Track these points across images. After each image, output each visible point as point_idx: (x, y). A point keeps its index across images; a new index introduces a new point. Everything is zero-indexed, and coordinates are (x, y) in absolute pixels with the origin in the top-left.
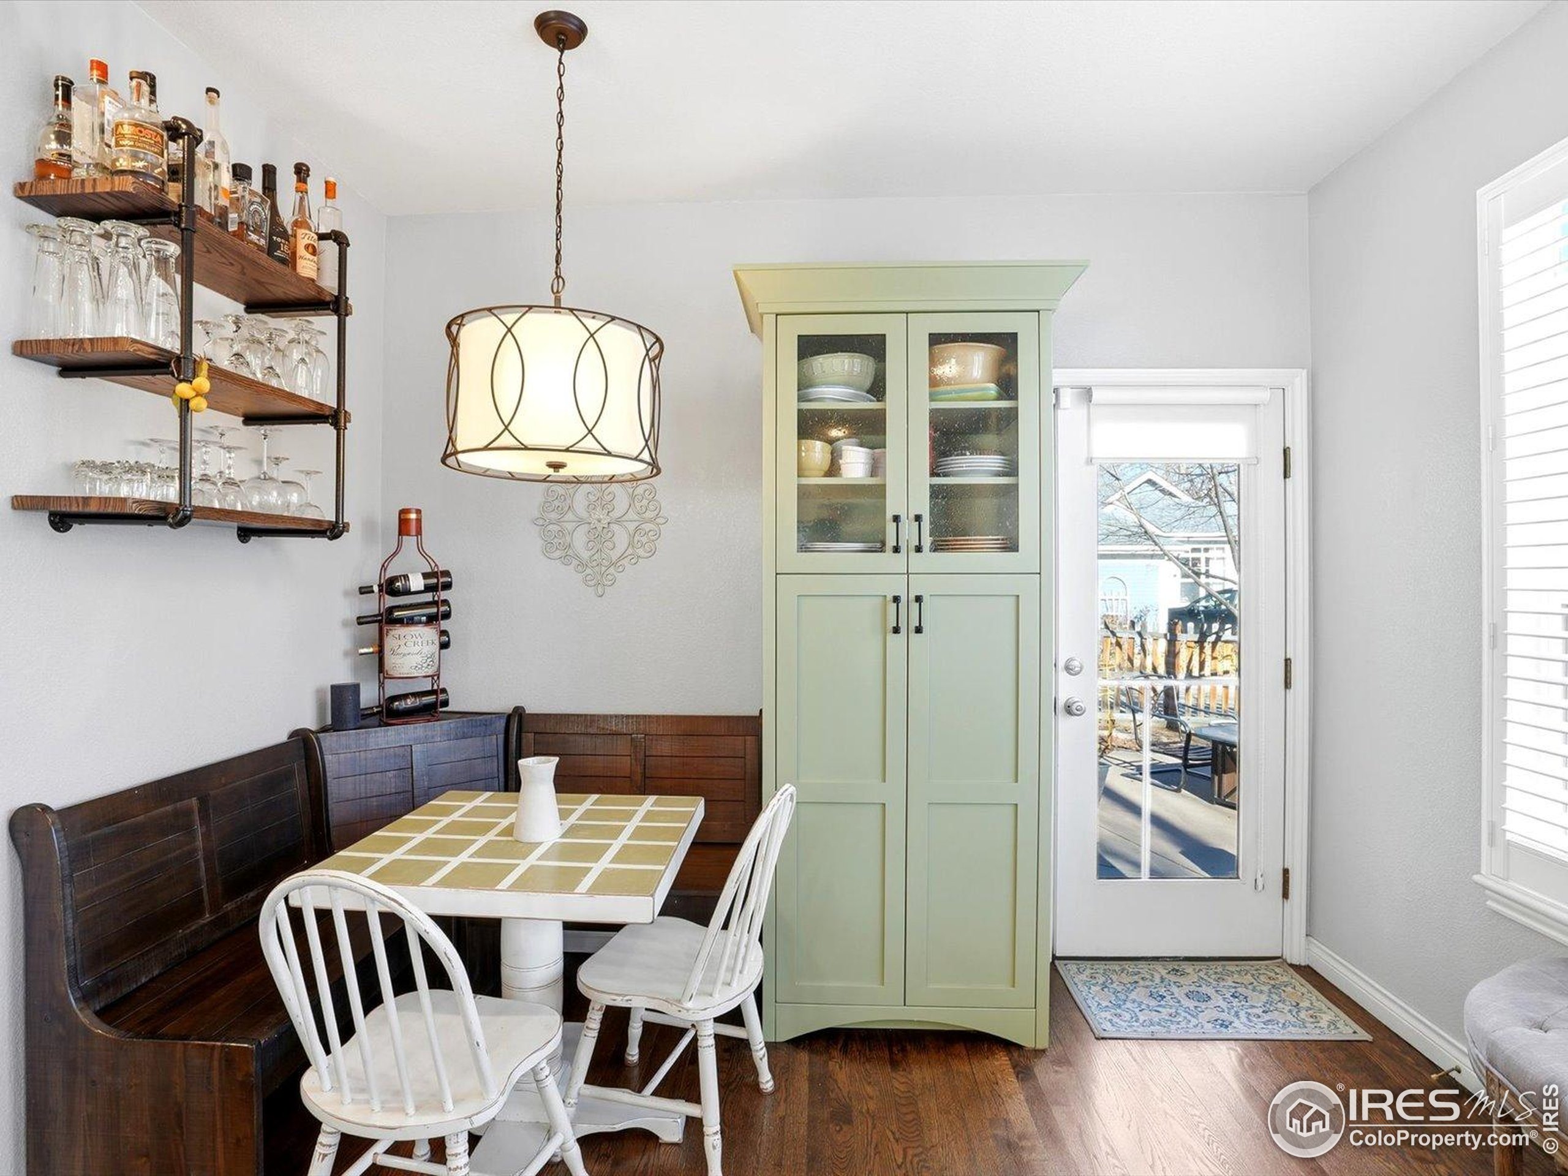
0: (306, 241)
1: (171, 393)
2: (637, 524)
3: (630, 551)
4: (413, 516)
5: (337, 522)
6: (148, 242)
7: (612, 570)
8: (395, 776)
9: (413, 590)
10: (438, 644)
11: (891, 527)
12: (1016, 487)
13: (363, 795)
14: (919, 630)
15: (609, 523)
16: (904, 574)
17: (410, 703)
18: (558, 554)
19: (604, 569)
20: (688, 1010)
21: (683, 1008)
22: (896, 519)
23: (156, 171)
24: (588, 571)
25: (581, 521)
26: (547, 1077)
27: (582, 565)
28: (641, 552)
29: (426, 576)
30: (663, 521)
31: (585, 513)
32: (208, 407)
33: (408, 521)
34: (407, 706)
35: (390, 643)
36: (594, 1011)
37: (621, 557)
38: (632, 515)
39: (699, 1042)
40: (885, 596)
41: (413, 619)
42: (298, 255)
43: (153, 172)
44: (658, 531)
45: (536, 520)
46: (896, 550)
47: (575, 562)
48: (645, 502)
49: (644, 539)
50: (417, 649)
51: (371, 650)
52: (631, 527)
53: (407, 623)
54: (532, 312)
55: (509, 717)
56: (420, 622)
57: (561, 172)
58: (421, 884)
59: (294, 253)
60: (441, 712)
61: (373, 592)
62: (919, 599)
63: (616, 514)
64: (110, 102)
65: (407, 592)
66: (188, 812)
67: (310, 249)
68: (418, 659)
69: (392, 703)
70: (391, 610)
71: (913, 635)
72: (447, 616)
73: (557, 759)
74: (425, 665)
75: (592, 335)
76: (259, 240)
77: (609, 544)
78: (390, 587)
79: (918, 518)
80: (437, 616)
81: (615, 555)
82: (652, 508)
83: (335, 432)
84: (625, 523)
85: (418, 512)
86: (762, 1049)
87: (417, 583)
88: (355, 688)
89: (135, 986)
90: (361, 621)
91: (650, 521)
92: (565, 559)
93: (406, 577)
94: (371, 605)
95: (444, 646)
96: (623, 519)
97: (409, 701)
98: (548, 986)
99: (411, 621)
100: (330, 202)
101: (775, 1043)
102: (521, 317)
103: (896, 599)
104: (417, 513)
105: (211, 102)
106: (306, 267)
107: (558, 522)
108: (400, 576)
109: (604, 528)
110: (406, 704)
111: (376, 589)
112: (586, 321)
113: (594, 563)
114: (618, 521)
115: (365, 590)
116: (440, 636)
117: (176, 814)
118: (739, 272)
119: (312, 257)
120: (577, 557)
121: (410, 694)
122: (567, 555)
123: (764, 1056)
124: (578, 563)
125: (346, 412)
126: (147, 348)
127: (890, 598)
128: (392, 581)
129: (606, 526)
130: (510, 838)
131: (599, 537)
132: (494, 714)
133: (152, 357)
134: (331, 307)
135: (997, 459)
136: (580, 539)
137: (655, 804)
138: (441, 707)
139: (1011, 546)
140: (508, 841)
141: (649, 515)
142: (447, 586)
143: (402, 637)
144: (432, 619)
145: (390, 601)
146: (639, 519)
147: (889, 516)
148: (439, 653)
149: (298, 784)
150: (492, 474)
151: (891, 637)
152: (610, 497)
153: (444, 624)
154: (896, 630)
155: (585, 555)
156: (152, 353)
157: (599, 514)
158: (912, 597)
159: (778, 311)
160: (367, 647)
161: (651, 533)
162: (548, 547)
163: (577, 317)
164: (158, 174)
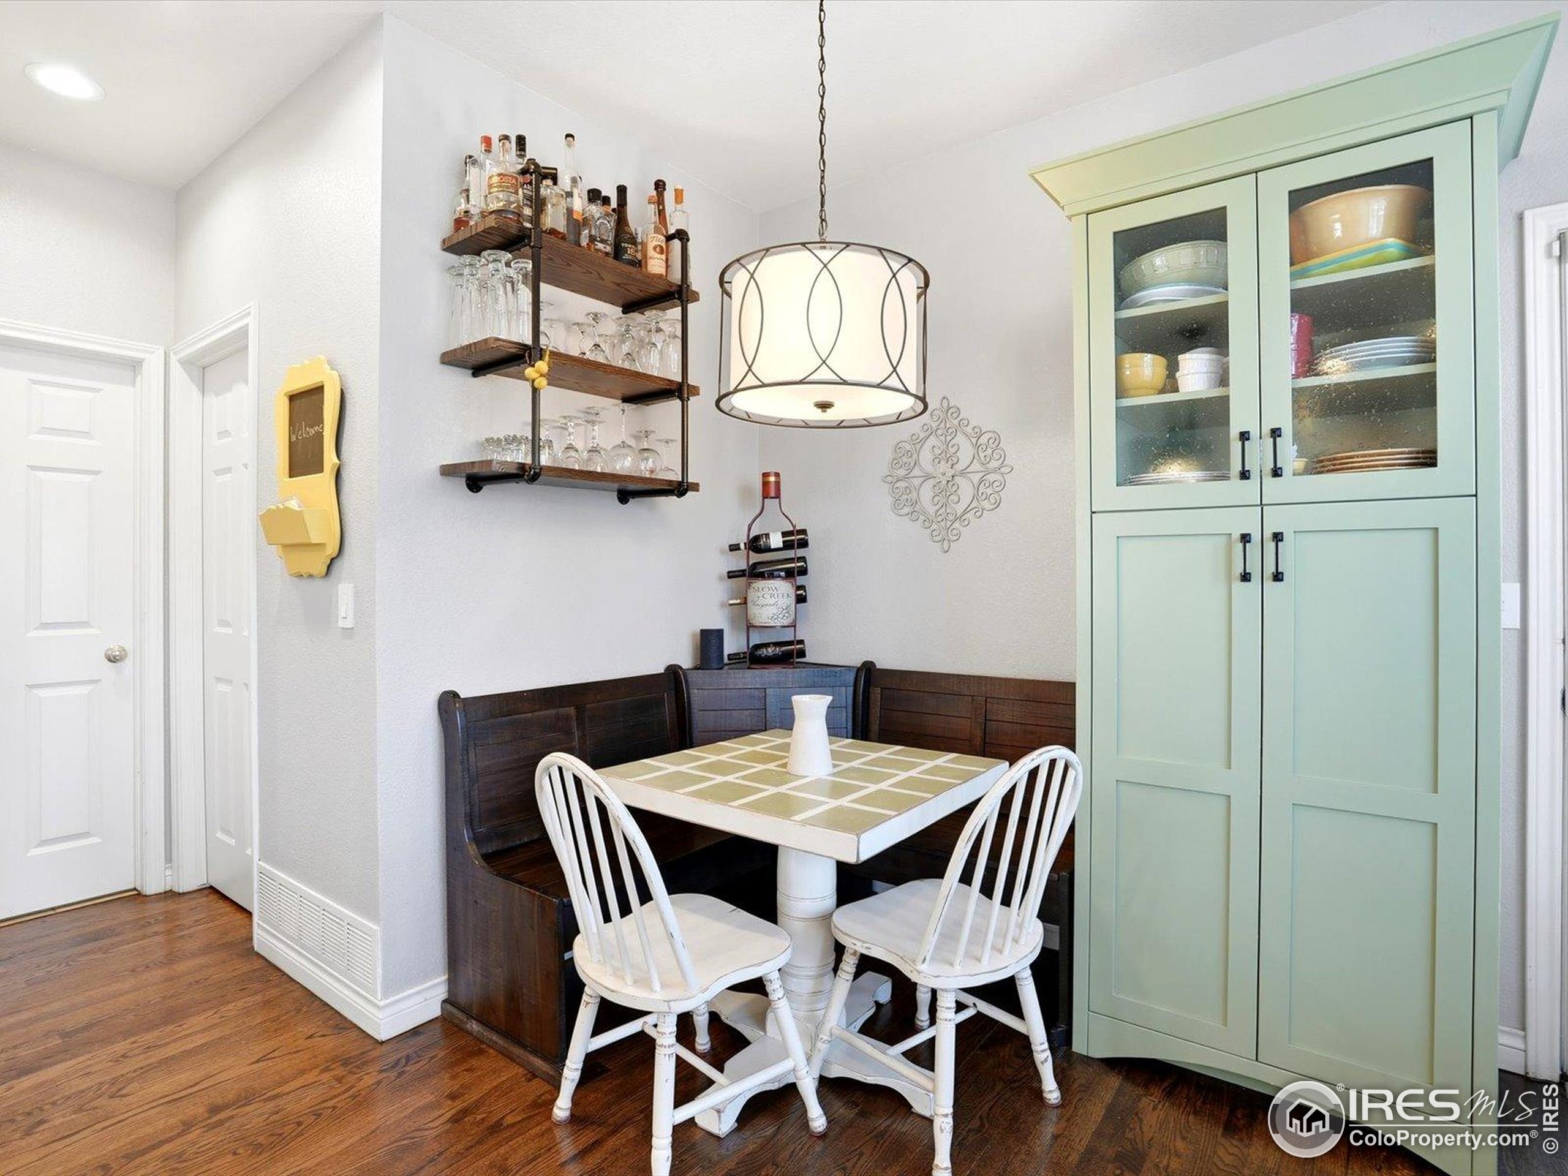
0: (655, 243)
1: (522, 377)
2: (982, 474)
3: (974, 504)
4: (772, 479)
5: (683, 482)
6: (515, 263)
7: (956, 525)
8: (750, 715)
9: (772, 547)
10: (794, 597)
11: (1236, 446)
12: (1432, 376)
13: (722, 729)
14: (1278, 577)
15: (953, 477)
16: (1257, 505)
17: (770, 651)
18: (906, 510)
19: (949, 523)
20: (919, 972)
21: (915, 969)
22: (1244, 436)
23: (512, 207)
24: (934, 526)
25: (928, 477)
26: (779, 999)
27: (928, 522)
28: (986, 505)
29: (784, 534)
30: (1007, 470)
31: (931, 467)
32: (548, 384)
33: (769, 482)
34: (768, 655)
35: (752, 595)
36: (848, 954)
37: (965, 512)
38: (976, 466)
39: (938, 1012)
40: (1230, 534)
41: (773, 574)
42: (648, 256)
43: (510, 207)
44: (1003, 483)
45: (886, 477)
46: (1245, 475)
47: (922, 518)
48: (989, 451)
49: (989, 491)
50: (772, 601)
51: (739, 601)
52: (976, 478)
53: (769, 577)
54: (768, 256)
55: (859, 669)
56: (779, 576)
57: (824, 118)
58: (729, 804)
59: (645, 256)
60: (797, 663)
61: (739, 549)
62: (1278, 537)
63: (959, 467)
64: (490, 164)
65: (769, 550)
66: (567, 718)
67: (658, 249)
68: (773, 610)
69: (756, 650)
70: (755, 565)
71: (1269, 584)
72: (803, 572)
73: (831, 698)
74: (781, 616)
75: (825, 266)
76: (605, 248)
77: (954, 498)
78: (755, 544)
79: (1276, 433)
80: (796, 572)
81: (960, 509)
82: (996, 456)
83: (680, 403)
84: (968, 475)
85: (777, 475)
86: (1044, 1051)
87: (776, 541)
88: (720, 633)
89: (518, 843)
90: (731, 575)
91: (994, 471)
92: (914, 515)
93: (767, 535)
94: (740, 562)
95: (801, 599)
96: (968, 470)
97: (770, 650)
98: (814, 919)
99: (772, 576)
100: (679, 207)
101: (1087, 1057)
102: (759, 263)
103: (1245, 538)
104: (775, 476)
105: (569, 145)
106: (656, 265)
107: (905, 478)
108: (762, 535)
109: (948, 481)
110: (767, 652)
111: (742, 546)
112: (818, 252)
113: (939, 519)
114: (963, 473)
115: (734, 548)
116: (797, 590)
117: (558, 717)
118: (1035, 175)
119: (659, 256)
120: (924, 512)
121: (772, 643)
122: (915, 511)
123: (1046, 1060)
124: (924, 518)
125: (688, 385)
126: (508, 344)
127: (1236, 536)
128: (757, 538)
129: (950, 479)
130: (784, 770)
131: (946, 489)
132: (843, 666)
133: (512, 350)
134: (676, 296)
135: (1407, 341)
136: (926, 493)
137: (952, 761)
138: (797, 658)
139: (1428, 459)
140: (781, 772)
141: (994, 464)
142: (804, 544)
143: (760, 589)
144: (790, 574)
145: (755, 558)
146: (984, 470)
147: (1234, 431)
148: (796, 607)
149: (668, 709)
150: (784, 424)
151: (1239, 586)
152: (954, 450)
153: (801, 581)
154: (1246, 577)
155: (932, 510)
156: (511, 348)
157: (943, 466)
158: (1268, 534)
159: (1087, 209)
160: (736, 599)
161: (996, 484)
162: (897, 505)
163: (809, 250)
164: (515, 208)
